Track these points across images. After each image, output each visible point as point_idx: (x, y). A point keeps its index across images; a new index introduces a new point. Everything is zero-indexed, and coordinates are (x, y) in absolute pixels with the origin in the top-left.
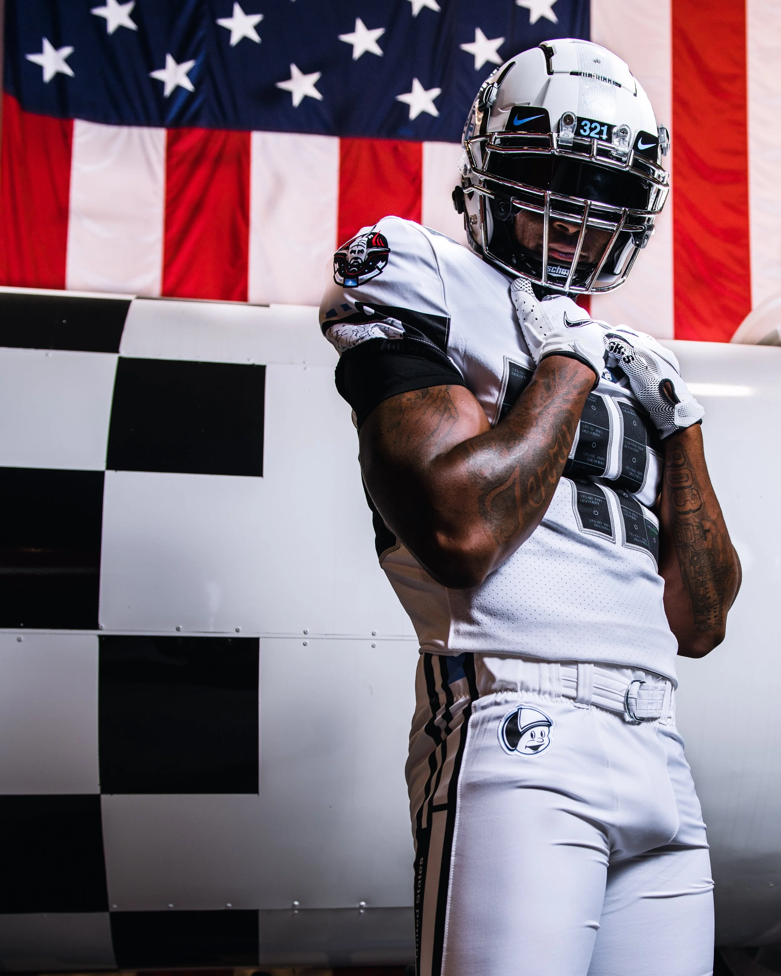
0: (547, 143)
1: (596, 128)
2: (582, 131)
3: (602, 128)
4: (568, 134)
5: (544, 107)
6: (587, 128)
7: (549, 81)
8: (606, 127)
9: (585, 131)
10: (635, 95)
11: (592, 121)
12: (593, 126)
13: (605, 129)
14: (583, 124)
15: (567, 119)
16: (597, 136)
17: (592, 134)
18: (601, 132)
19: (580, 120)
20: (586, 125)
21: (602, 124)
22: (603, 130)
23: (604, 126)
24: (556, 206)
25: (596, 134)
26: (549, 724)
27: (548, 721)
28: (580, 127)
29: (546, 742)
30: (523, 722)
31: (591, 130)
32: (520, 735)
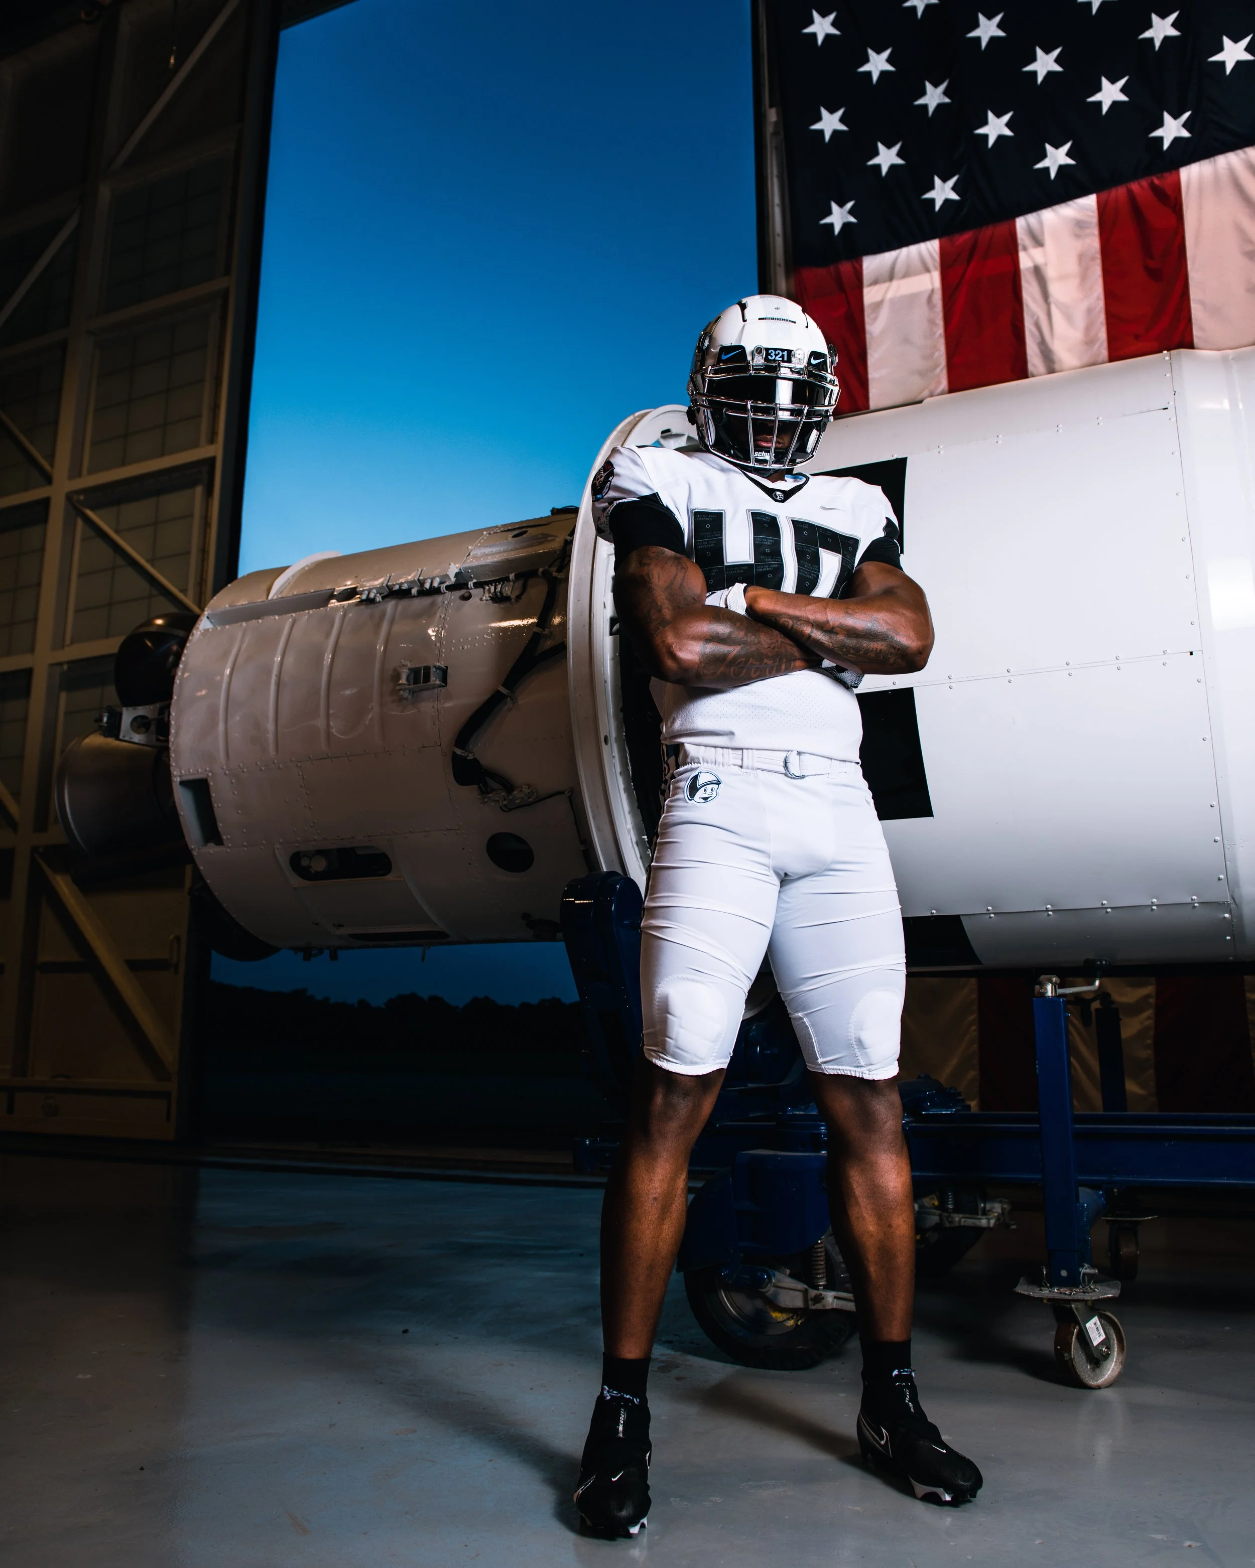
0: (746, 368)
1: (779, 353)
2: (769, 357)
3: (783, 353)
4: (759, 361)
5: (741, 345)
6: (773, 354)
7: (744, 326)
8: (786, 352)
9: (772, 356)
10: (807, 327)
11: (775, 350)
12: (777, 353)
13: (785, 353)
14: (770, 352)
15: (759, 350)
16: (781, 359)
17: (777, 358)
18: (783, 356)
19: (767, 350)
20: (772, 352)
21: (783, 350)
22: (784, 355)
23: (784, 352)
24: (756, 410)
25: (780, 357)
26: (719, 783)
27: (718, 781)
28: (768, 354)
29: (714, 794)
30: (700, 781)
31: (776, 355)
32: (697, 790)
